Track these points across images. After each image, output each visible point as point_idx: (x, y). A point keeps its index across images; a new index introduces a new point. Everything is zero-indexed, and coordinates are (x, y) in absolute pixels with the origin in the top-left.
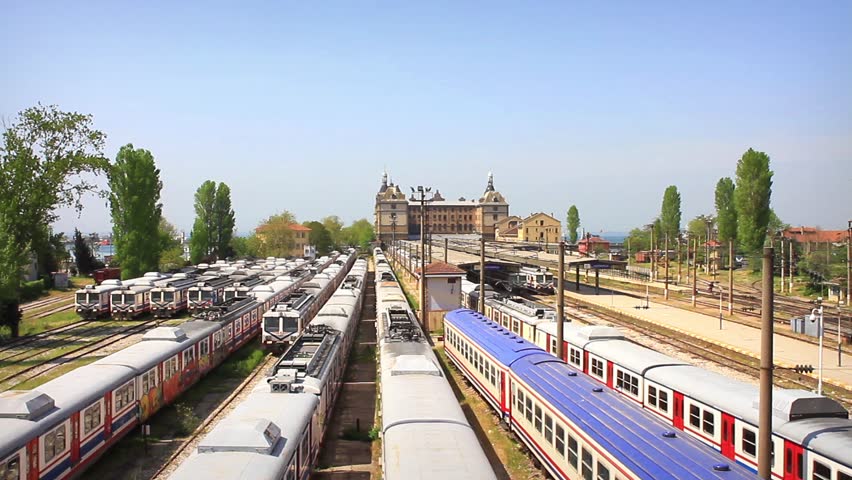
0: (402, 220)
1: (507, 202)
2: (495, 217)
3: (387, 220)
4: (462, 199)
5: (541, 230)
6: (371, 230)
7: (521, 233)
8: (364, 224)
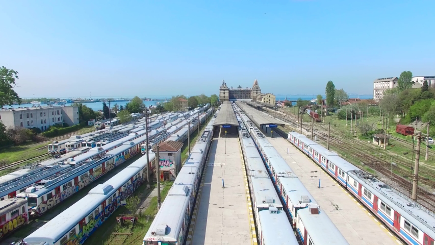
0: (227, 95)
1: (261, 89)
2: (257, 93)
3: (222, 95)
4: (247, 88)
5: (269, 98)
6: (218, 99)
7: (263, 99)
8: (215, 96)
